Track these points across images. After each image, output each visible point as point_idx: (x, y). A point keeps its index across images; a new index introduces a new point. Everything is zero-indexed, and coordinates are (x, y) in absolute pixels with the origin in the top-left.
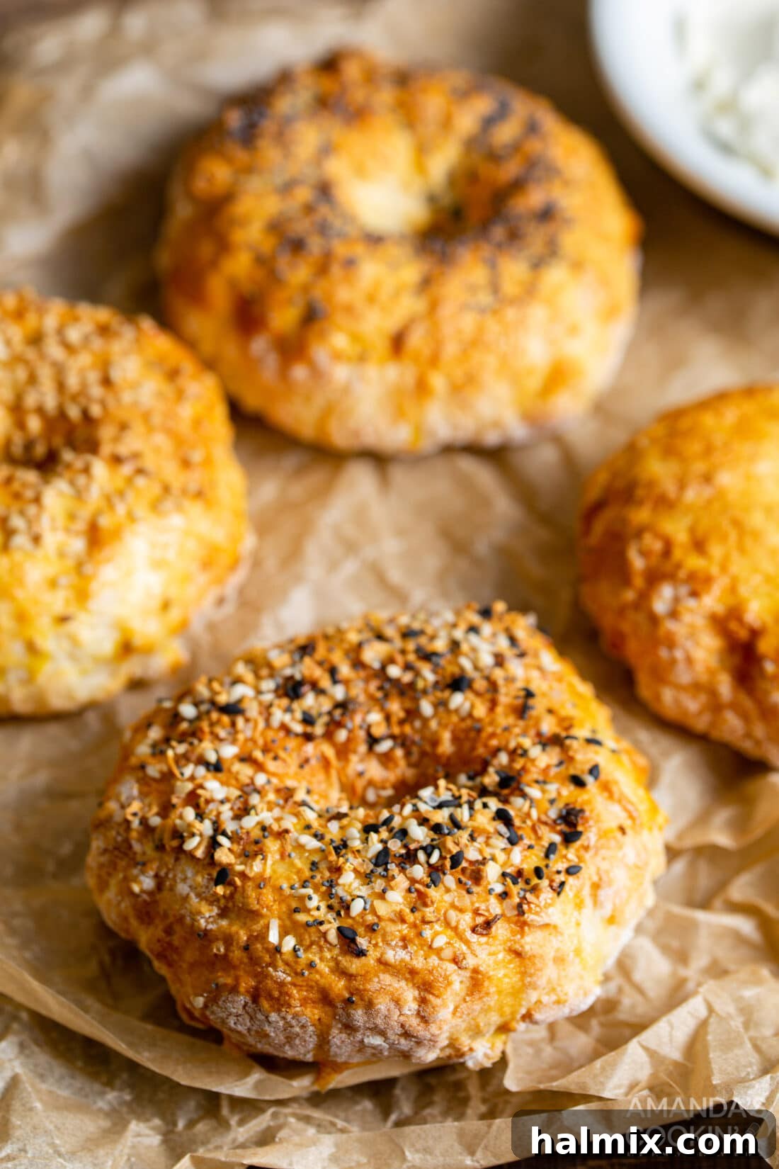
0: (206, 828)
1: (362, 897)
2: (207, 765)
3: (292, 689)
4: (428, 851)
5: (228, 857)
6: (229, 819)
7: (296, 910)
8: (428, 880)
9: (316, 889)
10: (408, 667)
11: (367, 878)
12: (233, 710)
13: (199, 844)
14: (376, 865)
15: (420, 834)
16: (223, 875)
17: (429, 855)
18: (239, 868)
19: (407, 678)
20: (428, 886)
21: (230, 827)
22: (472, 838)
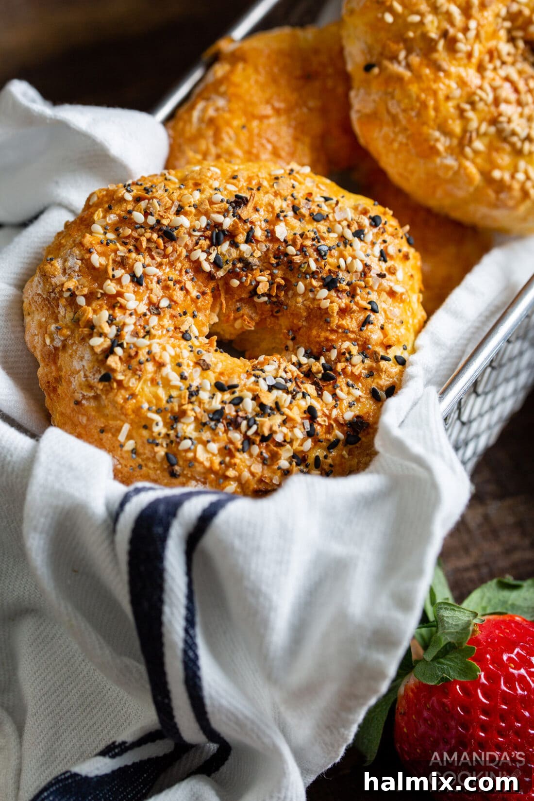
1: (190, 439)
2: (133, 276)
5: (116, 364)
11: (201, 425)
14: (211, 419)
16: (107, 377)
18: (120, 377)
20: (238, 450)
22: (284, 422)
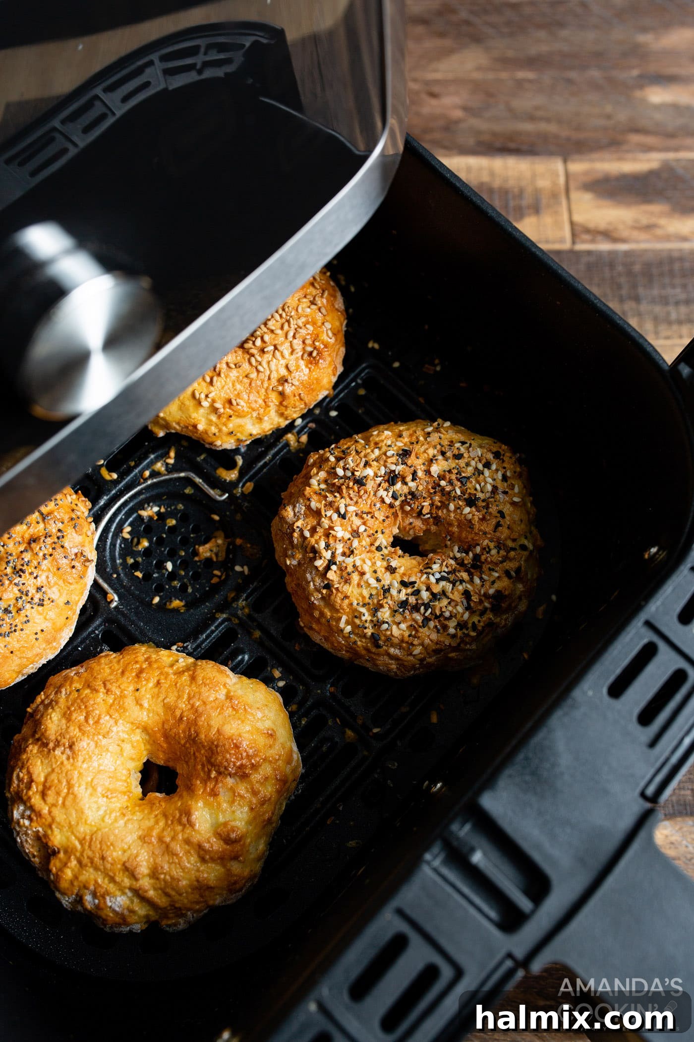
0: (328, 555)
3: (392, 478)
4: (427, 606)
6: (340, 554)
7: (356, 617)
8: (421, 624)
9: (368, 610)
10: (450, 482)
12: (360, 482)
13: (322, 564)
15: (425, 595)
17: (426, 610)
19: (448, 489)
21: (339, 559)
